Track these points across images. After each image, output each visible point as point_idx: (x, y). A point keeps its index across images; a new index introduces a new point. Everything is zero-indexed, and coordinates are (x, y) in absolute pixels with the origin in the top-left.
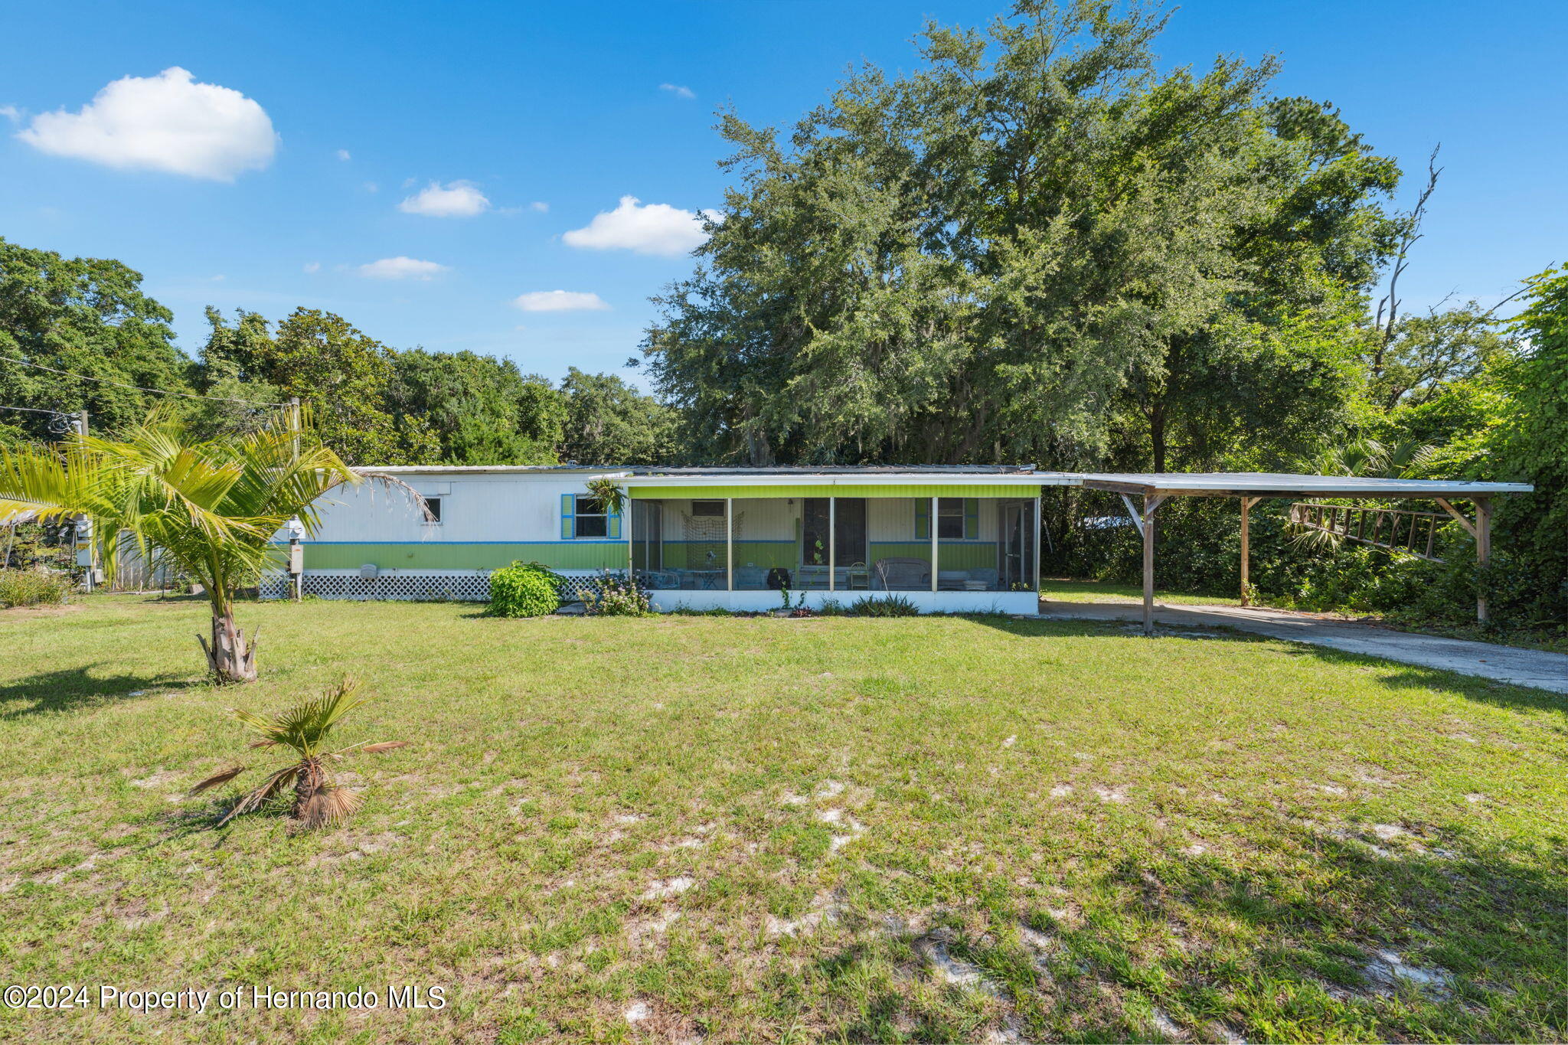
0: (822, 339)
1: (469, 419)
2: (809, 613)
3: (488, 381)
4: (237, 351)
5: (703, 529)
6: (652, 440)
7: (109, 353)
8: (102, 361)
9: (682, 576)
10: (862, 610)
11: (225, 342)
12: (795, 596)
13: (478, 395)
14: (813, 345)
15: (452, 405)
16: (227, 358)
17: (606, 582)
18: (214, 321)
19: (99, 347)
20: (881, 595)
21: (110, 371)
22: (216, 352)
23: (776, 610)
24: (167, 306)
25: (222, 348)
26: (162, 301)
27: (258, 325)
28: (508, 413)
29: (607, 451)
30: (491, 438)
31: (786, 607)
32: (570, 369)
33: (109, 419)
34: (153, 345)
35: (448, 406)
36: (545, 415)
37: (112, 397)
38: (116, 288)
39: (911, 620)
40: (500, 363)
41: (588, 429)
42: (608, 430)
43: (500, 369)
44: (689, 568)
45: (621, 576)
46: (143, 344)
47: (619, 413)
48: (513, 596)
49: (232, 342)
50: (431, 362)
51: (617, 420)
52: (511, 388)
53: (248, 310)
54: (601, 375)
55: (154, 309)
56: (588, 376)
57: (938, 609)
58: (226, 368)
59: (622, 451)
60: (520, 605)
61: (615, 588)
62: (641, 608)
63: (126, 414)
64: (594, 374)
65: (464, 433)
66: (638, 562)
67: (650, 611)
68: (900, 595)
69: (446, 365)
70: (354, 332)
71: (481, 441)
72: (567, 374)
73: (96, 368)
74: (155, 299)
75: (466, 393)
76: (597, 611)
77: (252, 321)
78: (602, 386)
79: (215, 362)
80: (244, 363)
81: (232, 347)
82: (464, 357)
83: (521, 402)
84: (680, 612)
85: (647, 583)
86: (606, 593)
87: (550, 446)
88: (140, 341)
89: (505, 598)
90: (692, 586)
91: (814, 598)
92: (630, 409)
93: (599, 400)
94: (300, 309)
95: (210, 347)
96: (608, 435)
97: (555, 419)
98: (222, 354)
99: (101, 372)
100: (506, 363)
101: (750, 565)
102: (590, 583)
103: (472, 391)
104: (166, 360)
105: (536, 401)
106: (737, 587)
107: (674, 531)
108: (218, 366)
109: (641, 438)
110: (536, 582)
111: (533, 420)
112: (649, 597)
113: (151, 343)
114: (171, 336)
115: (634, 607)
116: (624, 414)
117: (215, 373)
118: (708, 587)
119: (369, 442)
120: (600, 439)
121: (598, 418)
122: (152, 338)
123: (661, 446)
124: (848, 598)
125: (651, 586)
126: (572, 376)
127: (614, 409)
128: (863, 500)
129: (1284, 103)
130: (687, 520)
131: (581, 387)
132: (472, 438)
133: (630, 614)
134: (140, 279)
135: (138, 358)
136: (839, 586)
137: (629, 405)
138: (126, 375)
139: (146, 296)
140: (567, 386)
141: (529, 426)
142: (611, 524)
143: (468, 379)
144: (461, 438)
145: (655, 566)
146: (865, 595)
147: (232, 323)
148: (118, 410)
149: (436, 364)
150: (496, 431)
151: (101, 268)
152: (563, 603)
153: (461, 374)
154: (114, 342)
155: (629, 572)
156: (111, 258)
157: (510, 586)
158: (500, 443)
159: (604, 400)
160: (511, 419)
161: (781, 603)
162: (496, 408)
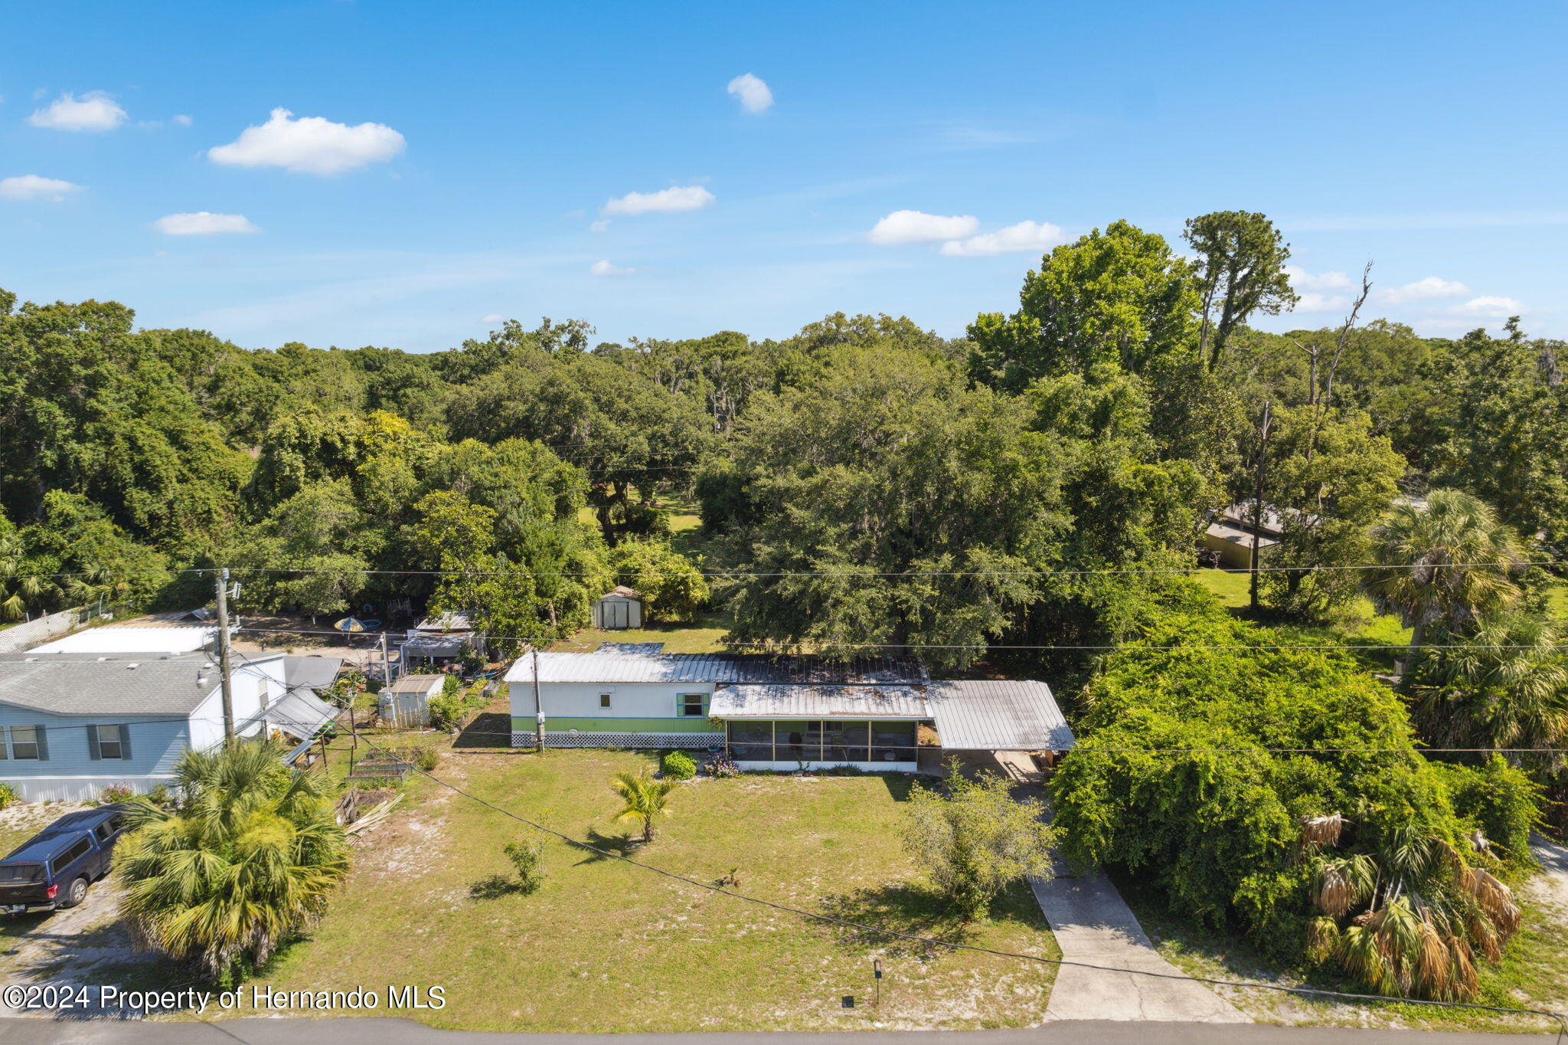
2: (810, 774)
10: (835, 772)
12: (805, 764)
20: (844, 764)
23: (796, 772)
31: (801, 769)
39: (858, 780)
48: (680, 772)
57: (871, 771)
60: (682, 775)
61: (723, 765)
62: (735, 773)
67: (738, 773)
68: (854, 764)
84: (751, 772)
86: (719, 768)
90: (756, 756)
91: (814, 765)
106: (777, 759)
110: (689, 765)
115: (732, 774)
118: (764, 759)
124: (830, 765)
125: (736, 757)
136: (825, 759)
142: (705, 709)
146: (838, 763)
148: (163, 473)
157: (677, 767)
161: (798, 767)
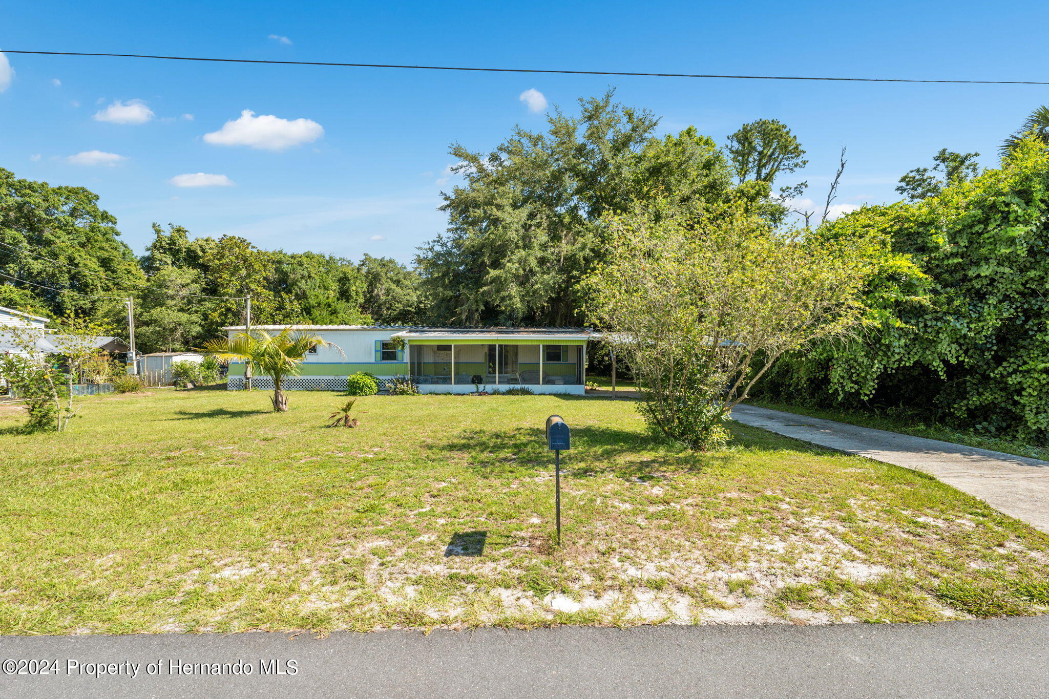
0: (493, 273)
1: (312, 292)
2: (486, 393)
3: (321, 268)
4: (170, 249)
5: (441, 357)
6: (415, 299)
7: (83, 245)
8: (79, 251)
9: (432, 379)
10: (510, 392)
11: (164, 244)
12: (481, 387)
13: (317, 278)
14: (490, 275)
15: (302, 284)
16: (165, 253)
17: (398, 381)
18: (158, 232)
19: (75, 242)
20: (518, 386)
21: (85, 257)
22: (158, 250)
23: (472, 393)
24: (113, 215)
25: (162, 247)
26: (110, 212)
27: (182, 233)
28: (333, 288)
29: (387, 305)
30: (325, 302)
31: (477, 392)
32: (365, 254)
33: (85, 286)
34: (108, 240)
35: (300, 284)
36: (354, 288)
37: (87, 272)
38: (85, 205)
39: (530, 397)
40: (327, 258)
41: (376, 292)
42: (388, 291)
43: (328, 262)
44: (435, 375)
45: (404, 378)
46: (102, 239)
47: (394, 282)
48: (359, 387)
49: (167, 244)
50: (290, 259)
51: (394, 286)
52: (334, 272)
53: (176, 224)
54: (383, 258)
55: (107, 217)
56: (375, 259)
57: (543, 392)
58: (164, 259)
59: (397, 305)
60: (362, 391)
61: (402, 383)
62: (413, 391)
63: (95, 283)
64: (380, 258)
65: (310, 300)
66: (412, 372)
67: (418, 393)
68: (526, 386)
69: (298, 261)
70: (253, 247)
71: (319, 304)
72: (363, 258)
73: (76, 255)
74: (107, 211)
75: (310, 277)
76: (395, 393)
77: (179, 231)
78: (384, 265)
79: (158, 255)
80: (174, 256)
81: (167, 246)
82: (308, 256)
83: (340, 281)
84: (431, 393)
85: (416, 381)
86: (399, 386)
87: (356, 305)
88: (100, 238)
89: (355, 388)
90: (437, 383)
91: (489, 388)
92: (402, 279)
93: (382, 274)
94: (225, 236)
95: (155, 246)
96: (388, 296)
97: (359, 290)
98: (161, 251)
99: (79, 258)
100: (331, 258)
101: (464, 373)
102: (392, 381)
103: (313, 275)
104: (116, 249)
105: (348, 280)
106: (457, 383)
107: (428, 358)
108: (159, 258)
109: (408, 298)
110: (369, 381)
111: (347, 291)
112: (417, 387)
113: (107, 239)
114: (117, 234)
115: (410, 391)
116: (398, 282)
117: (158, 262)
118: (444, 383)
119: (264, 308)
120: (383, 298)
121: (382, 285)
122: (107, 236)
123: (421, 302)
124: (504, 387)
125: (418, 383)
126: (366, 259)
127: (392, 280)
128: (517, 346)
129: (764, 123)
130: (434, 352)
131: (371, 266)
132: (314, 302)
133: (409, 394)
134: (97, 198)
135: (100, 248)
136: (500, 383)
137: (401, 276)
138: (93, 259)
139: (101, 210)
140: (363, 265)
141: (344, 295)
142: (399, 354)
143: (311, 269)
144: (308, 303)
145: (419, 374)
146: (511, 386)
147: (167, 232)
148: (90, 281)
149: (293, 261)
150: (328, 298)
151: (75, 192)
152: (379, 391)
153: (307, 266)
154: (84, 238)
155: (408, 377)
156: (80, 186)
157: (357, 382)
158: (329, 306)
159: (386, 274)
160: (334, 291)
161: (475, 389)
162: (327, 285)
